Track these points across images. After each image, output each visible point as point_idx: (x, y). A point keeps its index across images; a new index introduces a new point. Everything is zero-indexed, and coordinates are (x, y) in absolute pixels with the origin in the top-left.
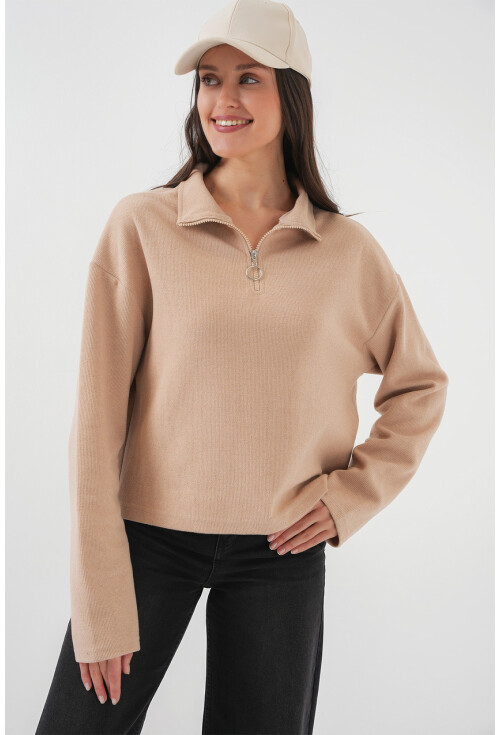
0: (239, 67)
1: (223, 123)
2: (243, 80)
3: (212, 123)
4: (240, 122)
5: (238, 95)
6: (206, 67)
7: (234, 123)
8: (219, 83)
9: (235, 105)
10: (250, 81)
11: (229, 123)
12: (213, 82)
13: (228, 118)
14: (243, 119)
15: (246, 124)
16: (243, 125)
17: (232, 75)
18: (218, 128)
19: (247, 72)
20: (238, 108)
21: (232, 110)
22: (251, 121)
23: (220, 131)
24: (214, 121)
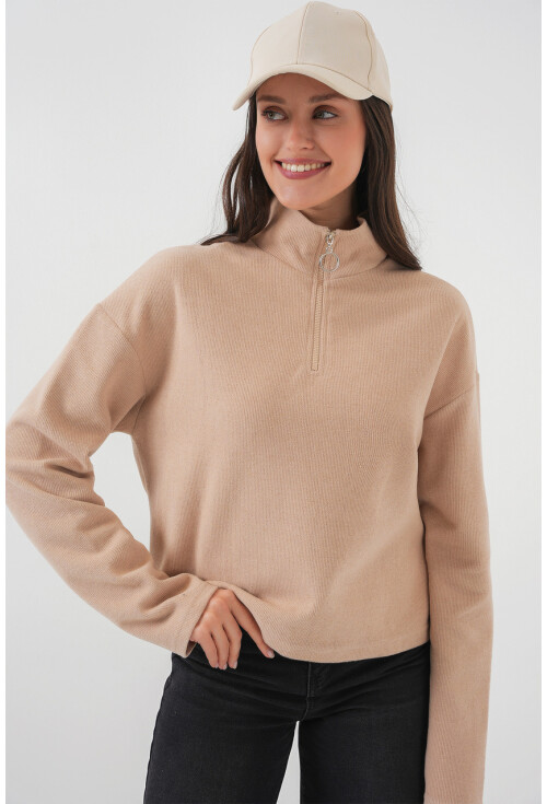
0: (313, 99)
1: (294, 168)
2: (317, 114)
3: (276, 166)
4: (314, 166)
5: (313, 133)
6: (268, 98)
7: (308, 168)
8: (286, 118)
9: (309, 146)
10: (327, 115)
11: (301, 168)
12: (277, 117)
13: (299, 161)
14: (317, 162)
15: (322, 168)
16: (318, 170)
17: (304, 108)
18: (284, 172)
19: (324, 104)
20: (313, 149)
21: (305, 153)
22: (328, 164)
23: (287, 177)
24: (280, 163)
